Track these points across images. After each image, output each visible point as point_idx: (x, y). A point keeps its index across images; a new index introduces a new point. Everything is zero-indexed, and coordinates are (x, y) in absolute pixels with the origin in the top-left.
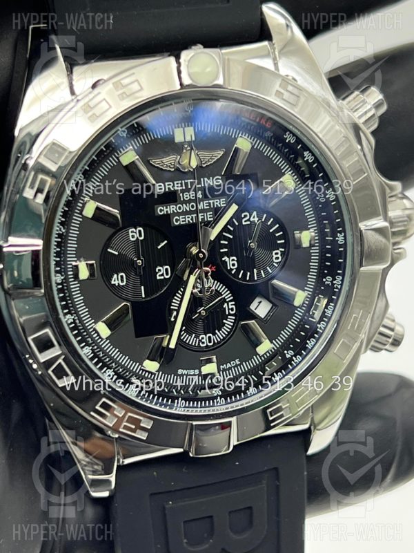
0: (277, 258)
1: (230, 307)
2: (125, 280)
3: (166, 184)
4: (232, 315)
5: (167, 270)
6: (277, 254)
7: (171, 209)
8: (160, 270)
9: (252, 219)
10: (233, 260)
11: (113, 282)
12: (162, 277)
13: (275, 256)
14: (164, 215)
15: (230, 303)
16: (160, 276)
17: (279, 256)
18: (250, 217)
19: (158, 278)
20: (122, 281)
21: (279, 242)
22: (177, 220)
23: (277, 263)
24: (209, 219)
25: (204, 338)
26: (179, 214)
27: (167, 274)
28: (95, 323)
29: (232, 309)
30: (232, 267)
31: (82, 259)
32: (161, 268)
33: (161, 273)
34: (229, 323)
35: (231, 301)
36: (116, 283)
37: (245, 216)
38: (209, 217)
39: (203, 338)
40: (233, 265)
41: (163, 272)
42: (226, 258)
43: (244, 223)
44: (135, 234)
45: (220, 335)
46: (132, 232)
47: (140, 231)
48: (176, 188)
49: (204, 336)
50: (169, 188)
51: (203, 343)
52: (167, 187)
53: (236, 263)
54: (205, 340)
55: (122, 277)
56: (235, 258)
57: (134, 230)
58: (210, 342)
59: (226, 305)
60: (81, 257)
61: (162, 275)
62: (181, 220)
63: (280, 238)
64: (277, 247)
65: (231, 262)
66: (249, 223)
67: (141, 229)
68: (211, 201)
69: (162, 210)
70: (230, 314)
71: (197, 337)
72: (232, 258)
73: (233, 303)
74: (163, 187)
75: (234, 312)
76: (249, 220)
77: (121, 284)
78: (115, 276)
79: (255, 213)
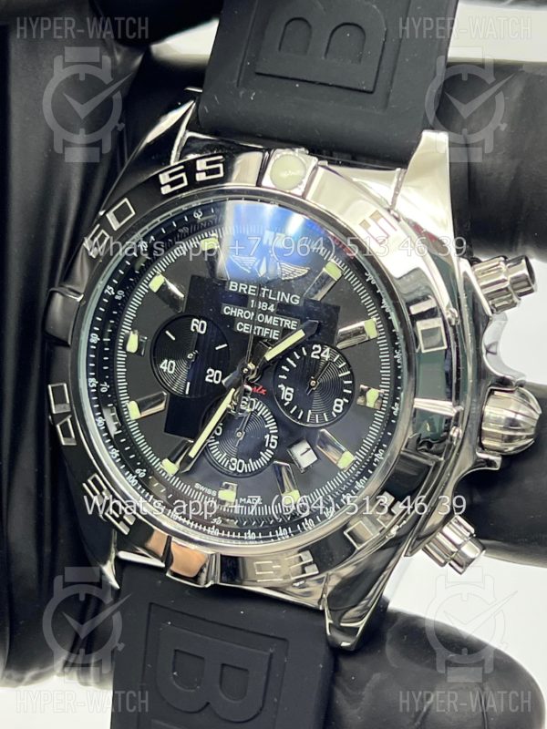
0: (337, 408)
1: (272, 440)
2: (174, 369)
3: (241, 285)
4: (271, 449)
5: (218, 375)
6: (339, 403)
7: (238, 312)
8: (210, 373)
9: (322, 355)
10: (289, 391)
11: (161, 367)
12: (211, 381)
13: (336, 405)
14: (229, 315)
15: (273, 436)
16: (210, 378)
17: (341, 406)
18: (322, 352)
19: (207, 379)
20: (171, 369)
21: (345, 391)
22: (241, 327)
23: (336, 413)
24: (274, 338)
25: (236, 462)
26: (244, 321)
27: (217, 380)
28: (130, 400)
29: (273, 444)
30: (286, 399)
31: (136, 331)
32: (212, 370)
33: (211, 376)
34: (266, 456)
35: (274, 434)
36: (165, 368)
37: (317, 349)
38: (275, 335)
39: (234, 462)
40: (288, 397)
41: (213, 376)
42: (282, 386)
43: (312, 356)
44: (198, 326)
45: (253, 465)
46: (195, 322)
47: (203, 324)
48: (249, 293)
49: (236, 460)
50: (242, 290)
51: (233, 467)
52: (241, 288)
53: (291, 395)
54: (235, 465)
55: (172, 364)
56: (292, 390)
57: (197, 321)
58: (240, 469)
59: (267, 436)
60: (135, 328)
61: (212, 378)
62: (245, 328)
63: (347, 387)
64: (343, 395)
65: (287, 393)
66: (318, 357)
67: (205, 323)
68: (282, 320)
69: (228, 310)
70: (269, 448)
71: (228, 457)
72: (288, 389)
73: (276, 437)
74: (236, 287)
75: (274, 447)
76: (319, 355)
77: (169, 372)
78: (166, 361)
79: (328, 349)
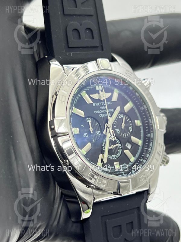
5: (99, 132)
8: (97, 133)
9: (122, 117)
20: (87, 136)
21: (130, 124)
27: (100, 134)
28: (81, 149)
30: (118, 132)
33: (98, 133)
36: (85, 136)
38: (110, 115)
42: (116, 129)
55: (86, 134)
61: (98, 134)
66: (121, 118)
68: (109, 110)
76: (121, 117)
78: (84, 133)
79: (122, 115)
